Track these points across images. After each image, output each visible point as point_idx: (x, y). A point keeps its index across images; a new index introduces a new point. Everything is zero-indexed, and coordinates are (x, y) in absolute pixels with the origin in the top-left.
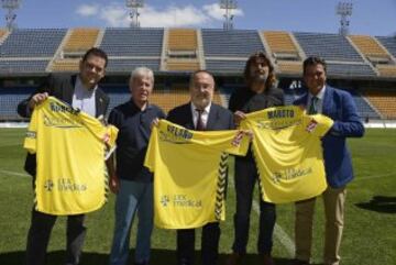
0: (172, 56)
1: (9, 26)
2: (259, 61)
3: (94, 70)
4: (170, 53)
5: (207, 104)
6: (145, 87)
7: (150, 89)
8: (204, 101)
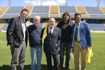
0: (51, 13)
1: (9, 6)
2: (66, 14)
3: (25, 16)
4: (51, 12)
5: (53, 27)
6: (38, 22)
7: (39, 22)
8: (53, 26)
